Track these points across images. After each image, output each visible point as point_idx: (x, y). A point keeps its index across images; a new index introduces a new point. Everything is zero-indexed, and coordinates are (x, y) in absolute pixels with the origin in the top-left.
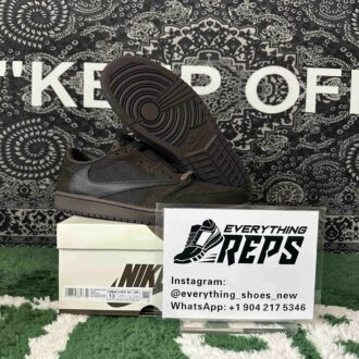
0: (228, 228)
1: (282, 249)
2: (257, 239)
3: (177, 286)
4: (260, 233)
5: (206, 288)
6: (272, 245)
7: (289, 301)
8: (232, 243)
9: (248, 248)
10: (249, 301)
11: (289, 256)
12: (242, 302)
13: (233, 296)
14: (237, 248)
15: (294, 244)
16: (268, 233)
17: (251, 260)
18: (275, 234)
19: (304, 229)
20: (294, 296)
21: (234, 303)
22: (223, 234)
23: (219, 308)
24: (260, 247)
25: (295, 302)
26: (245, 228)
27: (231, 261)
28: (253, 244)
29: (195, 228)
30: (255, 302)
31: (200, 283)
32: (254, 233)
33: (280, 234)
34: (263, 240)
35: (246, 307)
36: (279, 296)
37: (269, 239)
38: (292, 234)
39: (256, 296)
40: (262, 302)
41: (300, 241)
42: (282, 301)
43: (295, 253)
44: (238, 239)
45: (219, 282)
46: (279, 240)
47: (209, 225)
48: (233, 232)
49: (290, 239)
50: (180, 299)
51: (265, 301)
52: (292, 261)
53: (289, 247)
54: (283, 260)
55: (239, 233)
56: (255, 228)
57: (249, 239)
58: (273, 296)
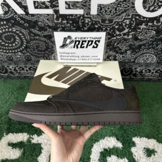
0: (76, 38)
1: (93, 44)
2: (85, 41)
3: (61, 54)
4: (86, 39)
5: (70, 55)
6: (90, 43)
7: (95, 58)
8: (77, 43)
9: (82, 44)
10: (83, 58)
11: (95, 46)
12: (81, 58)
13: (79, 57)
14: (79, 44)
15: (97, 42)
16: (89, 39)
17: (84, 47)
18: (91, 40)
19: (101, 38)
20: (97, 57)
21: (79, 58)
22: (74, 40)
23: (75, 60)
24: (86, 44)
25: (97, 58)
26: (81, 38)
27: (77, 48)
28: (84, 43)
29: (65, 38)
30: (85, 58)
31: (68, 54)
32: (84, 40)
33: (93, 40)
34: (87, 42)
35: (82, 59)
36: (92, 56)
37: (89, 41)
38: (97, 40)
39: (85, 57)
40: (87, 58)
41: (99, 41)
42: (93, 58)
43: (97, 45)
44: (79, 41)
45: (74, 53)
46: (92, 41)
47: (69, 37)
48: (78, 39)
49: (96, 41)
50: (63, 57)
51: (88, 58)
52: (97, 47)
53: (95, 43)
54: (94, 47)
55: (79, 40)
56: (85, 38)
57: (83, 41)
58: (90, 56)
